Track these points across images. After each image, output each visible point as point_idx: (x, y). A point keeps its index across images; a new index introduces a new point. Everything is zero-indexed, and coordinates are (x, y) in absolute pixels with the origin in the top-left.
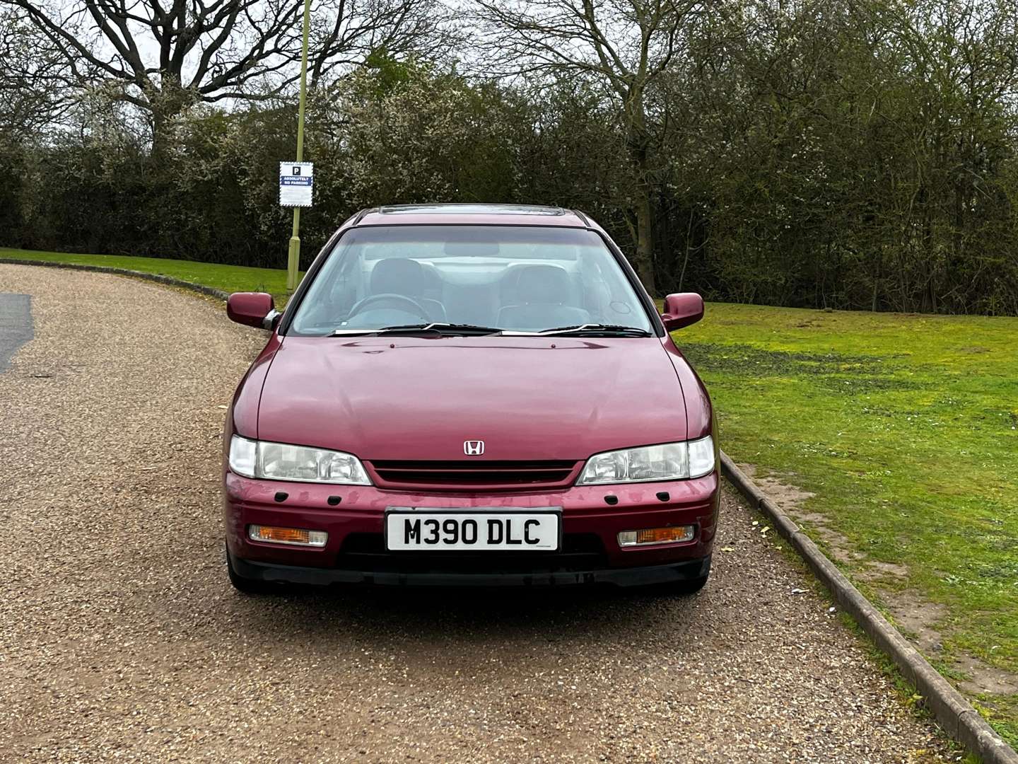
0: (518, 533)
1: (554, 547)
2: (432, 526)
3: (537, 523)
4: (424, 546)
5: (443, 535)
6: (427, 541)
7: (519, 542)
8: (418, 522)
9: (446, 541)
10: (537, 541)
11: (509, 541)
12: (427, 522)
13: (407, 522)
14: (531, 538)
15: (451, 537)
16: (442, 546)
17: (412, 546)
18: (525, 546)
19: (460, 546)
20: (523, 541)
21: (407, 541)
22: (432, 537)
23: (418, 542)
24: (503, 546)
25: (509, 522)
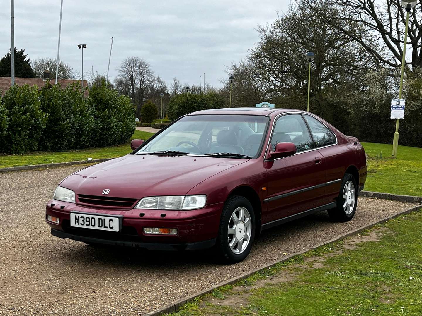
0: (107, 224)
1: (118, 231)
2: (82, 219)
3: (112, 221)
4: (80, 226)
5: (86, 223)
6: (81, 224)
7: (107, 227)
8: (79, 217)
9: (87, 225)
10: (112, 228)
11: (105, 227)
12: (81, 217)
13: (76, 216)
14: (111, 226)
15: (88, 223)
16: (85, 227)
17: (77, 226)
18: (109, 229)
19: (90, 227)
20: (109, 228)
21: (76, 224)
22: (83, 223)
23: (79, 224)
24: (103, 229)
25: (104, 219)
